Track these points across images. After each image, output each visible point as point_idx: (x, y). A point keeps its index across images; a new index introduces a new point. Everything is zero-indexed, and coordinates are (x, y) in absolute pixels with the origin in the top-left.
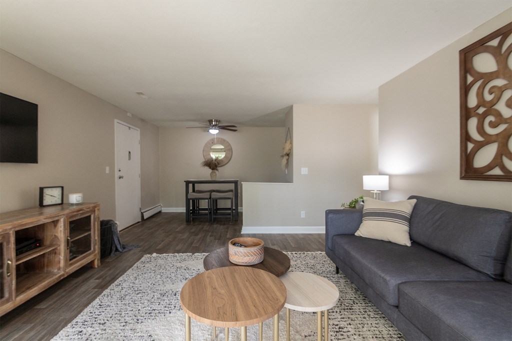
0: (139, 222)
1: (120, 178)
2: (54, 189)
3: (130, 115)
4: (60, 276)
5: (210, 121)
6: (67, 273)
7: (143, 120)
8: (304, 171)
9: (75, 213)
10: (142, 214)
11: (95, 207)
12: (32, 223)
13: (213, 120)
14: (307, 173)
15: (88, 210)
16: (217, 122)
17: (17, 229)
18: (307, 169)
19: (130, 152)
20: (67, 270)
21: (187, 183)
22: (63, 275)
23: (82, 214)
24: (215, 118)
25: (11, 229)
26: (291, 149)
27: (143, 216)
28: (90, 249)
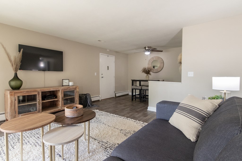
0: (114, 97)
1: (102, 78)
2: (66, 80)
3: (109, 51)
4: (59, 109)
5: (145, 48)
6: (62, 109)
7: (117, 52)
8: (191, 74)
9: (66, 89)
10: (115, 94)
11: (77, 87)
12: (47, 90)
13: (147, 47)
14: (193, 76)
15: (73, 88)
16: (149, 48)
17: (42, 91)
18: (193, 73)
19: (108, 67)
20: (62, 108)
21: (133, 81)
22: (61, 109)
23: (69, 89)
24: (148, 46)
25: (40, 91)
26: (181, 59)
27: (116, 95)
28: (75, 103)
